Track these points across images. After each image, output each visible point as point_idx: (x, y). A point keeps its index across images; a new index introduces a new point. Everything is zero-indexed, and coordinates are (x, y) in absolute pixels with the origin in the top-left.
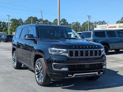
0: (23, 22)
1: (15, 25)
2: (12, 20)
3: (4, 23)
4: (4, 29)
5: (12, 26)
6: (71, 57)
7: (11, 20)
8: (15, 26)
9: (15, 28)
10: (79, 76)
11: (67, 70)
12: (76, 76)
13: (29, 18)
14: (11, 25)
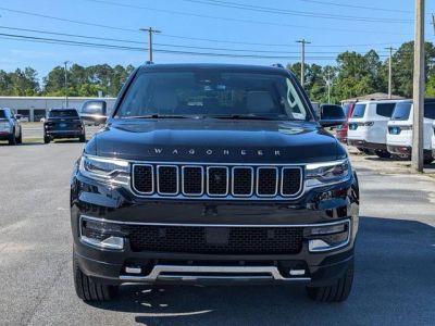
0: (380, 63)
1: (352, 74)
2: (341, 57)
3: (317, 69)
4: (315, 89)
5: (342, 77)
6: (143, 195)
7: (339, 57)
8: (351, 79)
9: (350, 86)
10: (185, 278)
11: (121, 247)
12: (162, 273)
13: (404, 46)
14: (337, 74)
